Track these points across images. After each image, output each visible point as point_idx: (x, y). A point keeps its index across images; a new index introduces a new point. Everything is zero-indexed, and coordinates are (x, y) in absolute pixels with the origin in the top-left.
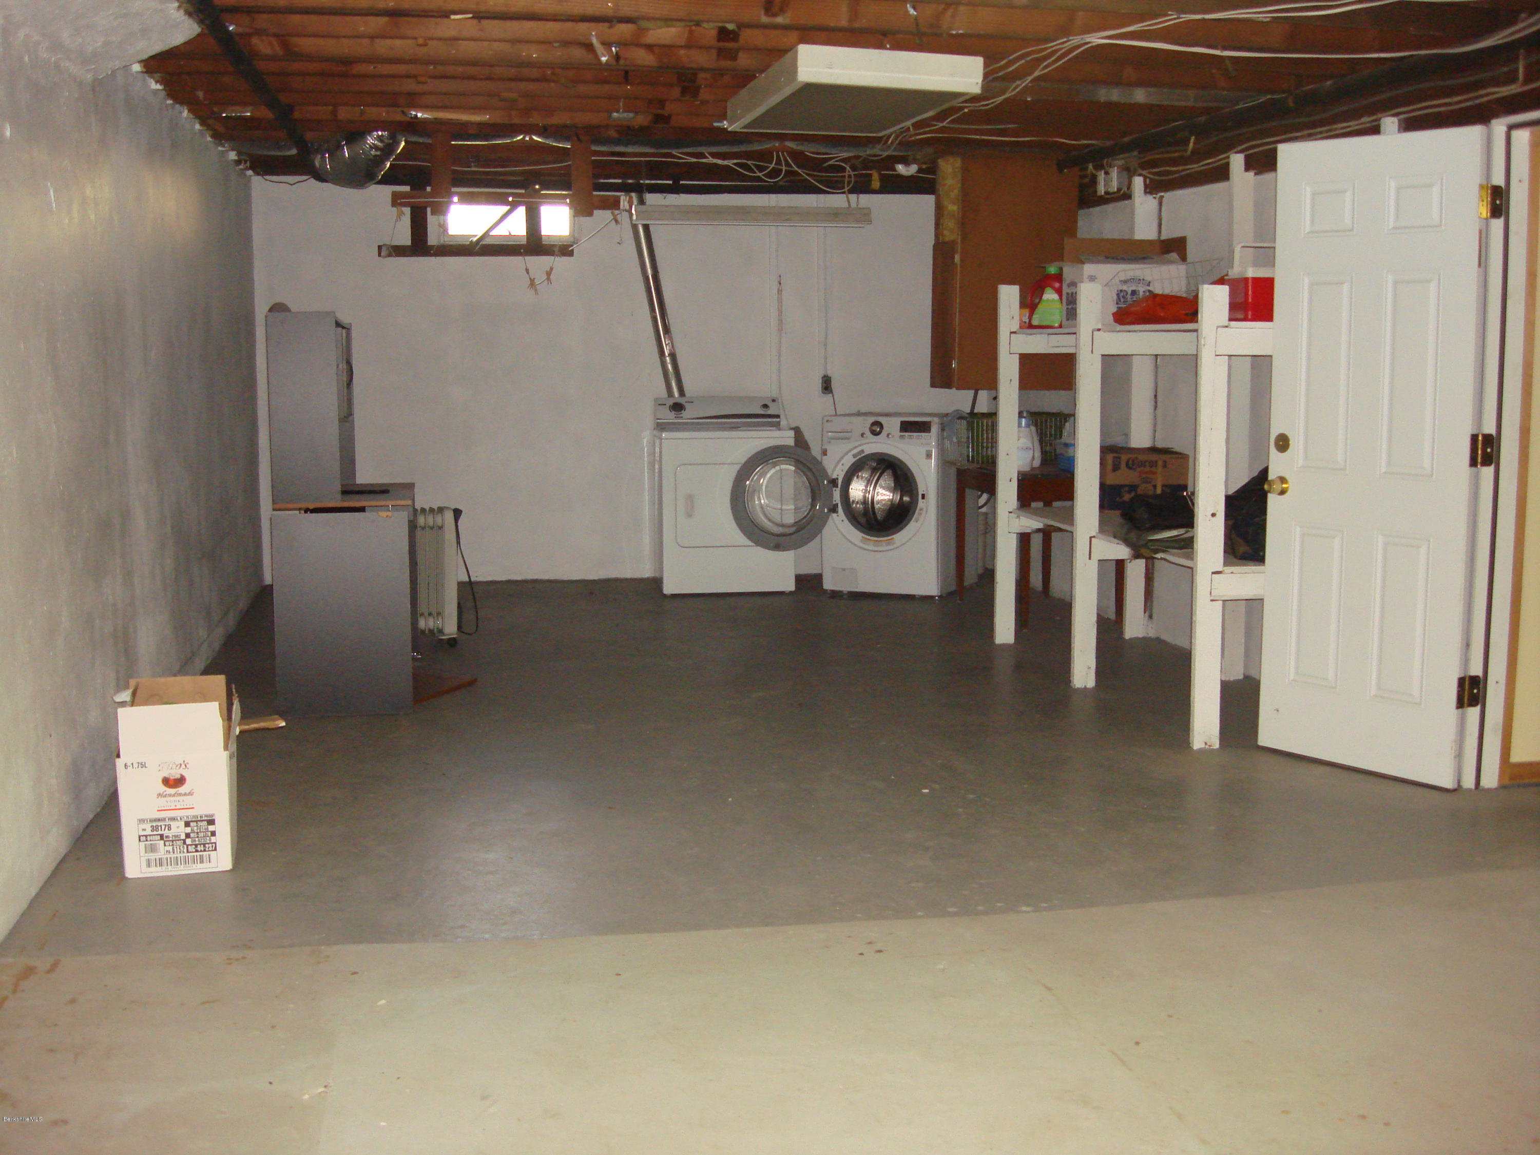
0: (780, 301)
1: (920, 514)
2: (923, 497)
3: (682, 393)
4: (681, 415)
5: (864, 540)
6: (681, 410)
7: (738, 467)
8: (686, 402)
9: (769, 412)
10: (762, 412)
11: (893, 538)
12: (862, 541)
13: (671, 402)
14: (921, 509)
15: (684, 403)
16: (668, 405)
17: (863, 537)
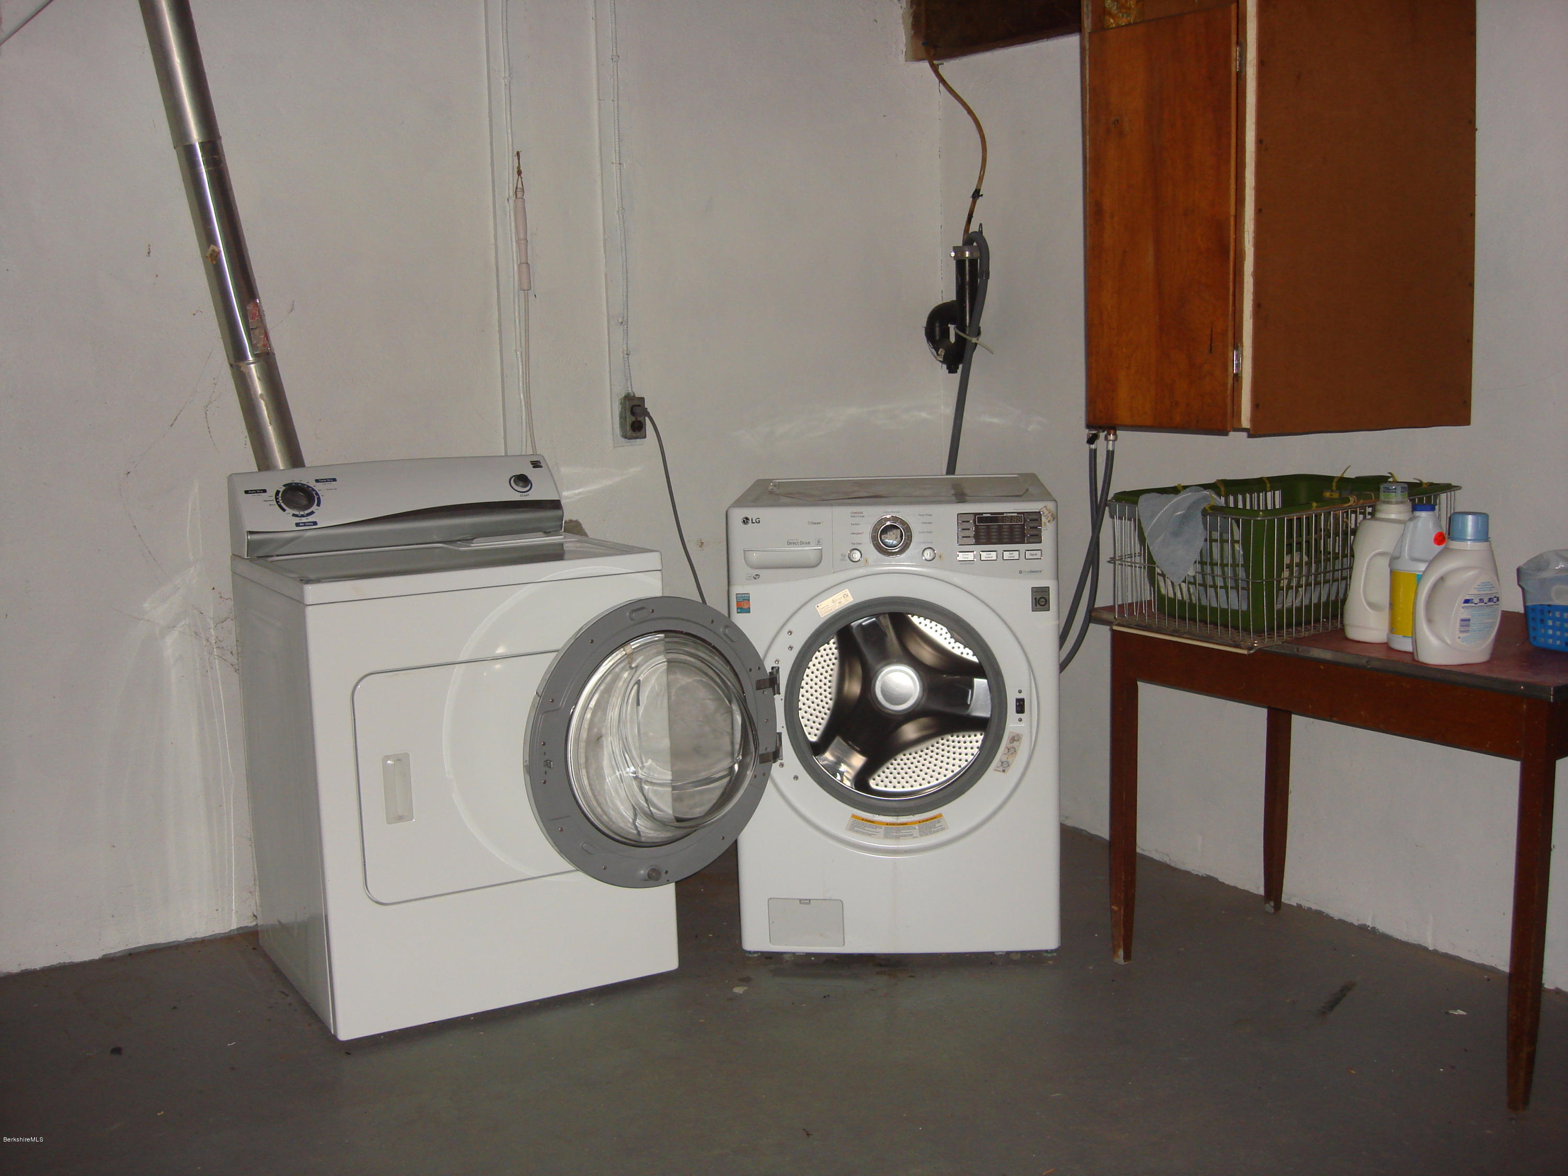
0: (521, 214)
1: (1012, 751)
2: (1020, 706)
3: (295, 458)
4: (311, 519)
5: (856, 825)
6: (310, 504)
7: (544, 664)
8: (317, 481)
9: (533, 495)
10: (516, 497)
11: (940, 815)
12: (852, 828)
13: (277, 480)
14: (1015, 739)
15: (312, 484)
16: (271, 493)
17: (854, 816)
